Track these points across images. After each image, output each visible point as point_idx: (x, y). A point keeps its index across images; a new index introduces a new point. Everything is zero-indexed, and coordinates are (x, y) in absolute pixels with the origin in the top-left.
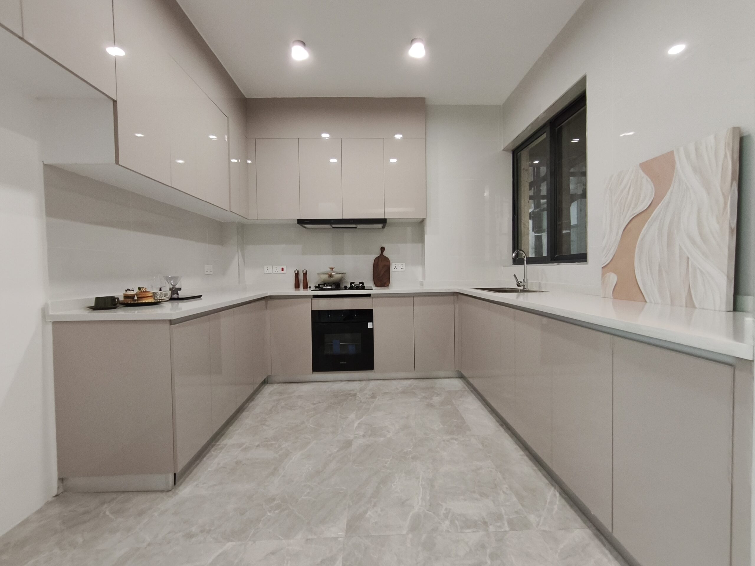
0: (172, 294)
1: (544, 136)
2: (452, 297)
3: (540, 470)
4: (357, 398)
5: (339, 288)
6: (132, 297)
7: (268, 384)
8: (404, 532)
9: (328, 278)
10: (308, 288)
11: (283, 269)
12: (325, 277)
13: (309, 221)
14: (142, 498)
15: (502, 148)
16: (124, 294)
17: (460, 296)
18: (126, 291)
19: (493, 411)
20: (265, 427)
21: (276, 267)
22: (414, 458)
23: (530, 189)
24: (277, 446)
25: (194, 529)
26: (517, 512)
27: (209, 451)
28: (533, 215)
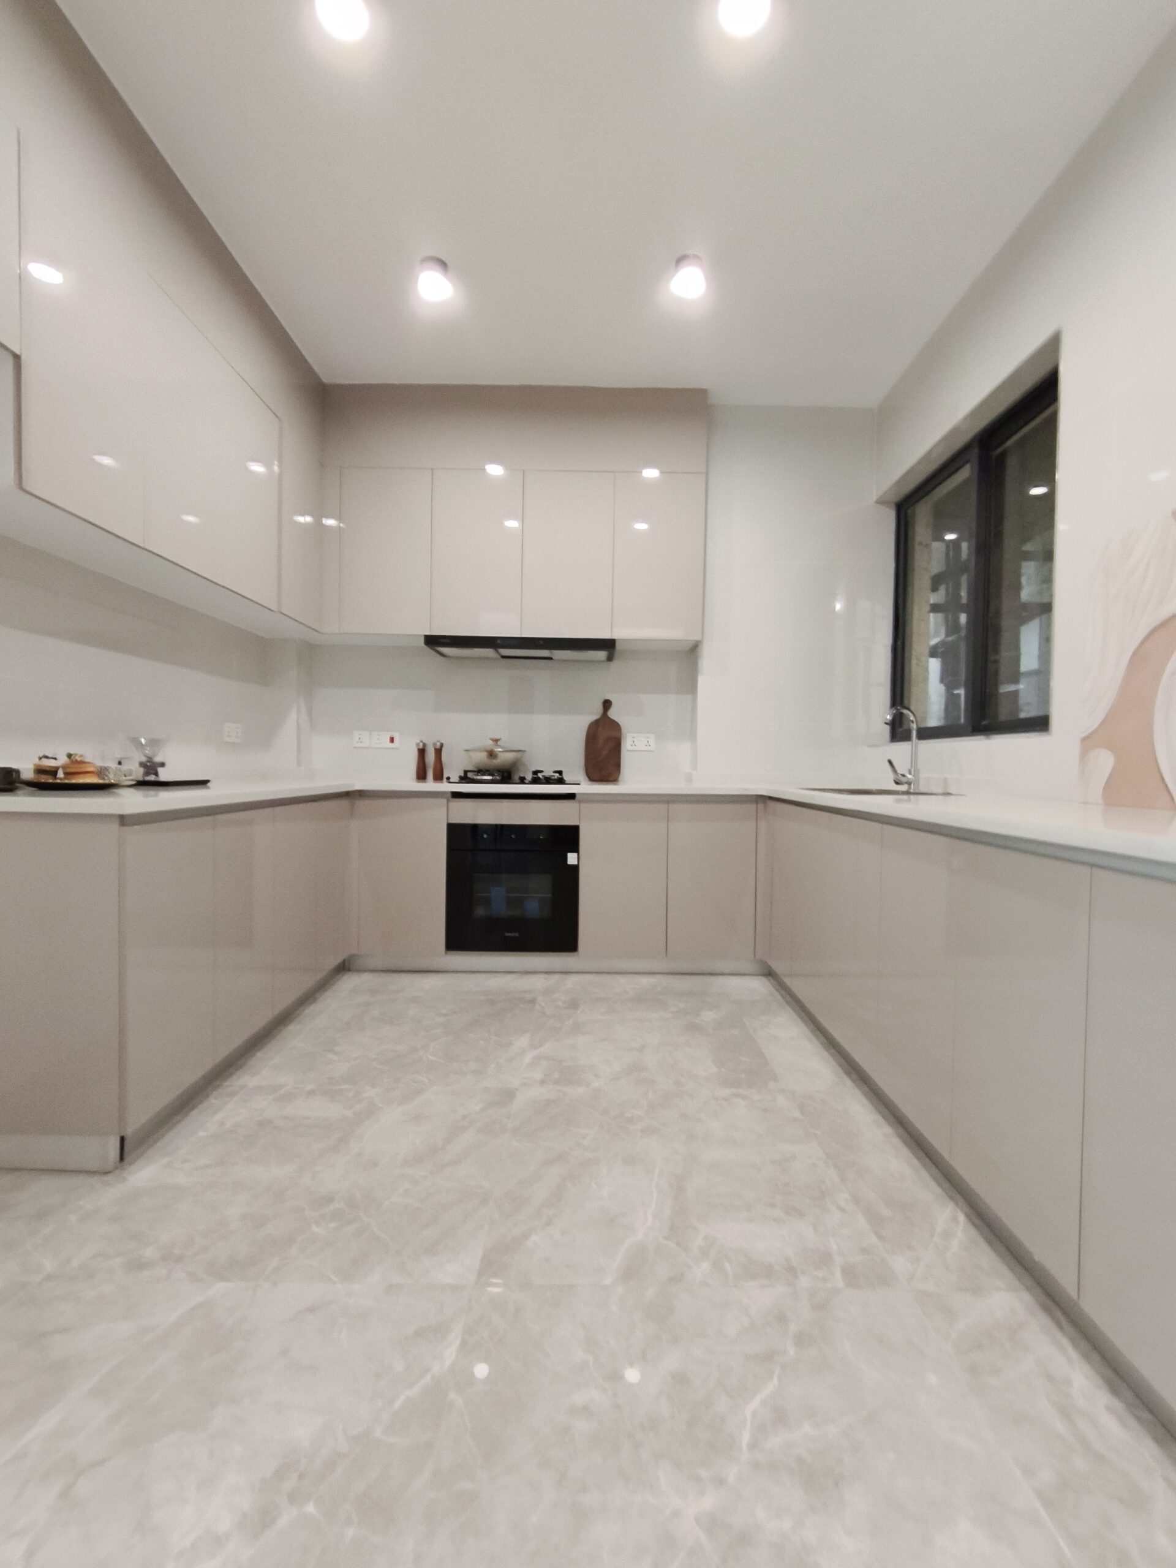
0: (147, 774)
1: (965, 473)
2: (753, 807)
3: (924, 1166)
4: (537, 1007)
5: (510, 781)
6: (53, 772)
7: (350, 973)
8: (608, 1281)
9: (486, 759)
10: (445, 780)
11: (392, 740)
12: (481, 758)
13: (448, 641)
14: (47, 1183)
15: (875, 498)
16: (35, 765)
17: (771, 804)
18: (40, 758)
19: (831, 1044)
20: (330, 1056)
21: (379, 735)
22: (647, 1131)
23: (934, 589)
24: (351, 1094)
25: (149, 1253)
26: (864, 1251)
27: (208, 1096)
28: (943, 649)
